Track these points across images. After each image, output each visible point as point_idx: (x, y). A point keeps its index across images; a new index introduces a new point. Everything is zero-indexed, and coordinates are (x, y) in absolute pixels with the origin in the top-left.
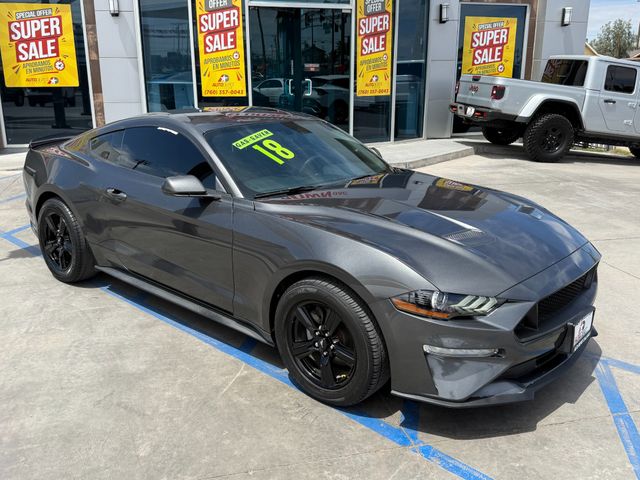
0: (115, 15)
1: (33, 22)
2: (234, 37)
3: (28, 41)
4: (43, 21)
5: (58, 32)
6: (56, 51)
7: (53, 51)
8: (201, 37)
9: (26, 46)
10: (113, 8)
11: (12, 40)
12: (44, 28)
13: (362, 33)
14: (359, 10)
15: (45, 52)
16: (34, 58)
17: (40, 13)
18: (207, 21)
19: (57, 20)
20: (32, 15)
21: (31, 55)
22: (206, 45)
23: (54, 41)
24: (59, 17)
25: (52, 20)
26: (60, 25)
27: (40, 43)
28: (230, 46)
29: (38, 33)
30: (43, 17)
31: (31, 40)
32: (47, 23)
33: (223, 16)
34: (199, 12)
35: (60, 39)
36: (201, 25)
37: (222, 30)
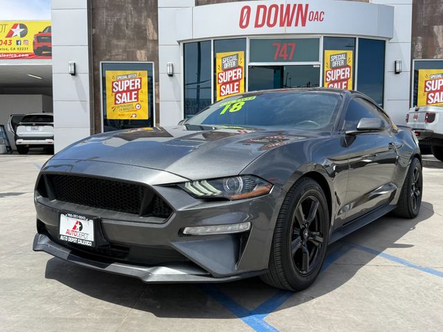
0: (171, 75)
1: (126, 81)
2: (238, 85)
3: (121, 93)
4: (131, 81)
5: (139, 87)
6: (137, 98)
7: (135, 98)
8: (218, 87)
9: (120, 95)
10: (169, 70)
11: (113, 92)
12: (131, 84)
13: (327, 80)
14: (326, 65)
15: (131, 99)
16: (124, 102)
17: (130, 77)
18: (222, 77)
19: (139, 80)
20: (126, 77)
21: (123, 100)
22: (221, 91)
23: (136, 92)
24: (141, 78)
25: (136, 80)
26: (141, 83)
27: (128, 94)
28: (235, 91)
29: (128, 88)
30: (132, 78)
31: (124, 91)
32: (134, 82)
33: (232, 73)
34: (218, 71)
35: (140, 91)
36: (219, 79)
37: (231, 82)
